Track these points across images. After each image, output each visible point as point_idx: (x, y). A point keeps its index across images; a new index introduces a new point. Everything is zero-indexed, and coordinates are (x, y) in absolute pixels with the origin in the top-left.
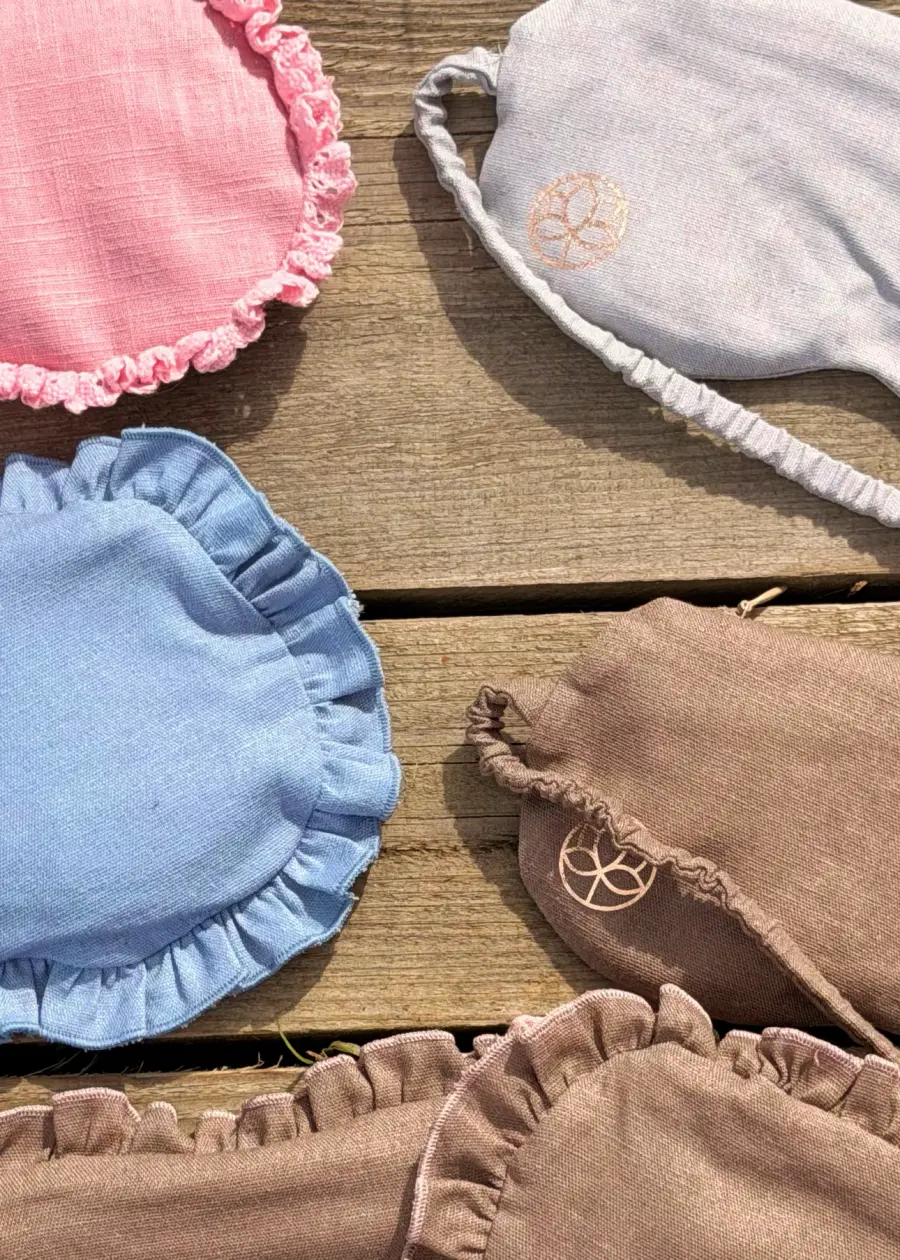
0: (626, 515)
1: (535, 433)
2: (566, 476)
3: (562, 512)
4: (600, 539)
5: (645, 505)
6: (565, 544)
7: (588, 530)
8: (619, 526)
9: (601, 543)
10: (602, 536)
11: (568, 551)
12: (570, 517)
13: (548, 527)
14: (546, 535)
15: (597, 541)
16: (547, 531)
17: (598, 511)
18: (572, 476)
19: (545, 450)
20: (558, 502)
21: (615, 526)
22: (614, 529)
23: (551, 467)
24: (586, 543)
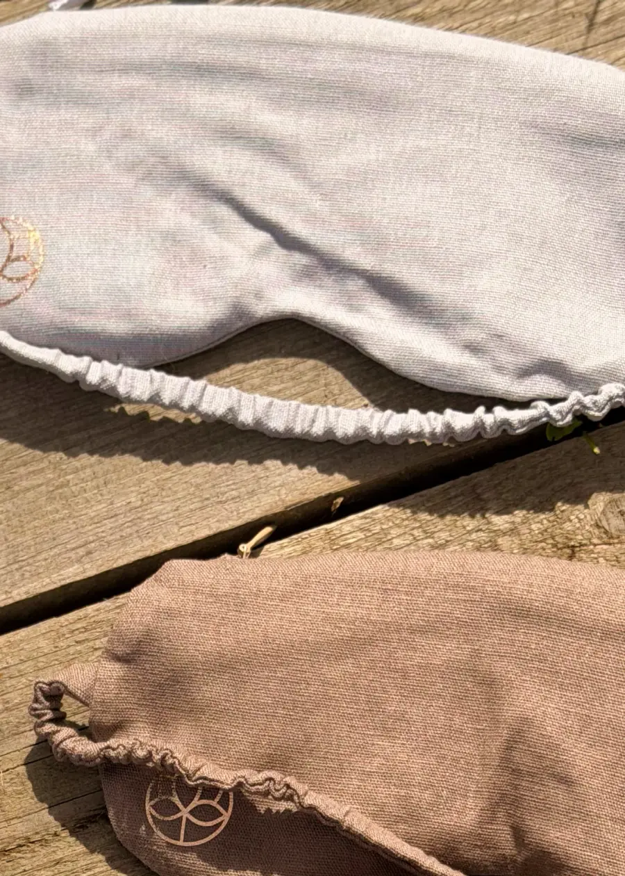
0: (119, 505)
1: (20, 459)
2: (57, 488)
3: (63, 519)
4: (103, 532)
5: (132, 492)
6: (74, 546)
7: (90, 528)
8: (116, 515)
9: (104, 535)
10: (103, 529)
11: (78, 551)
12: (71, 522)
13: (54, 536)
14: (55, 543)
15: (100, 535)
16: (54, 539)
17: (94, 508)
18: (62, 486)
19: (33, 472)
20: (57, 511)
21: (112, 517)
22: (113, 520)
23: (42, 485)
24: (91, 538)
